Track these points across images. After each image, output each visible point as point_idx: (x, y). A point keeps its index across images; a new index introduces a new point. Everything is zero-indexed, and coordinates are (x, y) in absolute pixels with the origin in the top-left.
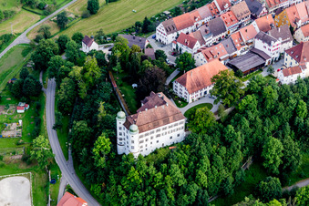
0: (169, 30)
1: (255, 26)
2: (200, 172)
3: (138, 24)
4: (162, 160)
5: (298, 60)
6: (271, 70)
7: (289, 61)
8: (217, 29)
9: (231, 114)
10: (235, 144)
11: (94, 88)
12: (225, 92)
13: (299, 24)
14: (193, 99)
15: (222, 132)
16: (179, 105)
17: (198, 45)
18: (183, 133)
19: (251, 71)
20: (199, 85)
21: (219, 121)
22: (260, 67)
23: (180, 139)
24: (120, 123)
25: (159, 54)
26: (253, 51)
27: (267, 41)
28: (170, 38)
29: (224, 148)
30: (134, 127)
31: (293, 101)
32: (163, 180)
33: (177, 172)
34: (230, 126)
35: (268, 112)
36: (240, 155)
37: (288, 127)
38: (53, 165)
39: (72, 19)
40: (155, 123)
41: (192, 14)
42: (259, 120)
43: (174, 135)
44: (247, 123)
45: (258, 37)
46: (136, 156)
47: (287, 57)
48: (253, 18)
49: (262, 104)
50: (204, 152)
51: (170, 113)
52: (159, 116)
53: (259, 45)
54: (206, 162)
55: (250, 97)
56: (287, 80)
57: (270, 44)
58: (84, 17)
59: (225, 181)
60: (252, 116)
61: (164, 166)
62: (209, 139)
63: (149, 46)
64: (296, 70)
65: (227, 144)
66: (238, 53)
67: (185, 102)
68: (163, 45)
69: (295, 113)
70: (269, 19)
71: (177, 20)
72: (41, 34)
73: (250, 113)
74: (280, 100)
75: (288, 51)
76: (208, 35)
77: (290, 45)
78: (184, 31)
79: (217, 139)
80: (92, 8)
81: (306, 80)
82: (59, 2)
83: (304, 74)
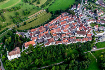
1: (44, 33)
6: (44, 43)
8: (38, 33)
9: (31, 53)
13: (54, 33)
17: (33, 36)
21: (28, 54)
22: (42, 42)
23: (20, 57)
26: (43, 39)
30: (8, 55)
31: (44, 51)
35: (38, 53)
36: (30, 61)
37: (43, 56)
39: (21, 26)
40: (13, 54)
41: (35, 29)
43: (18, 56)
44: (33, 55)
47: (48, 41)
48: (46, 31)
50: (22, 61)
51: (17, 52)
52: (14, 53)
56: (46, 46)
57: (45, 38)
58: (23, 25)
59: (26, 67)
61: (13, 63)
62: (24, 58)
63: (25, 35)
65: (28, 59)
66: (40, 38)
67: (25, 48)
69: (45, 53)
72: (13, 28)
74: (42, 51)
76: (36, 34)
77: (50, 38)
78: (32, 33)
79: (26, 58)
80: (25, 24)
81: (49, 46)
82: (20, 22)
83: (49, 45)
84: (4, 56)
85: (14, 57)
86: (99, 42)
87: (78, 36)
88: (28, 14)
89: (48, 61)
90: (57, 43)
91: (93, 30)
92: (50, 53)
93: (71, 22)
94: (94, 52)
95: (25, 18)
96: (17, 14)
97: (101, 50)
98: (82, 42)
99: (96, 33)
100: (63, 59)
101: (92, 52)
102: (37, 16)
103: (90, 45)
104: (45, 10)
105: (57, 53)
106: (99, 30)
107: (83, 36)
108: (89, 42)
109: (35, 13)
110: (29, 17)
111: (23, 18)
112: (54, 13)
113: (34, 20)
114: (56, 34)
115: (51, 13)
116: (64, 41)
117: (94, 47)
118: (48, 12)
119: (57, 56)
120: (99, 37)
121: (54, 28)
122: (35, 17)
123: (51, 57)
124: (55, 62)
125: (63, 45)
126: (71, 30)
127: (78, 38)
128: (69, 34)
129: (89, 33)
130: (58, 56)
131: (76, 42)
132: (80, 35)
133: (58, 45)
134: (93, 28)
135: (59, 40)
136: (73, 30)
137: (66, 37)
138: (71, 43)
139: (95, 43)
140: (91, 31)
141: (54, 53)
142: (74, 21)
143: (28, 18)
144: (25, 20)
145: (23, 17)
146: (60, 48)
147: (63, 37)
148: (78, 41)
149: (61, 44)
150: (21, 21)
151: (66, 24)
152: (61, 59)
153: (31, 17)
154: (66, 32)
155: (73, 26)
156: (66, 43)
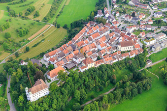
0: (47, 57)
1: (73, 54)
2: (53, 104)
4: (41, 102)
5: (85, 64)
6: (78, 68)
8: (62, 55)
10: (65, 94)
11: (21, 78)
13: (87, 52)
14: (53, 79)
15: (61, 90)
16: (48, 82)
17: (55, 61)
18: (48, 92)
19: (72, 68)
20: (54, 75)
21: (60, 86)
22: (75, 67)
23: (48, 94)
24: (27, 91)
25: (43, 65)
26: (73, 62)
27: (76, 58)
28: (48, 59)
29: (61, 95)
31: (84, 77)
32: (41, 109)
33: (46, 106)
34: (63, 88)
35: (75, 82)
36: (67, 96)
37: (82, 85)
39: (21, 54)
41: (54, 51)
42: (73, 85)
43: (45, 93)
44: (69, 86)
45: (74, 57)
46: (32, 101)
47: (83, 63)
48: (74, 50)
49: (74, 79)
50: (54, 97)
51: (43, 86)
53: (74, 60)
54: (55, 101)
55: (69, 78)
56: (82, 71)
58: (25, 52)
59: (62, 106)
60: (70, 84)
61: (41, 104)
62: (56, 93)
63: (41, 63)
64: (85, 67)
65: (62, 94)
66: (68, 62)
67: (50, 81)
68: (46, 61)
69: (85, 81)
70: (77, 51)
71: (50, 53)
72: (10, 60)
73: (70, 83)
74: (80, 77)
75: (83, 61)
76: (59, 58)
77: (84, 58)
79: (59, 93)
80: (27, 50)
81: (88, 70)
82: (17, 48)
83: (87, 68)
84: (21, 98)
85: (39, 95)
86: (152, 53)
87: (123, 49)
88: (27, 33)
89: (92, 93)
90: (97, 63)
91: (139, 39)
92: (91, 80)
93: (106, 34)
94: (150, 67)
95: (23, 41)
96: (7, 36)
97: (158, 64)
98: (131, 57)
99: (145, 42)
100: (111, 85)
101: (147, 68)
102: (43, 35)
103: (142, 59)
104: (52, 25)
105: (101, 77)
106: (147, 38)
107: (129, 49)
108: (141, 54)
109: (37, 31)
110: (29, 39)
111: (20, 42)
112: (69, 26)
113: (40, 42)
114: (91, 52)
115: (65, 27)
116: (106, 59)
117: (148, 61)
118: (58, 27)
119: (102, 83)
120: (151, 48)
121: (84, 45)
122: (40, 37)
123: (94, 85)
124: (102, 92)
125: (107, 65)
126: (110, 44)
127: (124, 52)
128: (110, 48)
129: (137, 44)
130: (104, 82)
131: (124, 58)
132: (126, 47)
133: (100, 66)
134: (139, 37)
135: (98, 59)
136: (113, 43)
137: (107, 54)
138: (117, 60)
139: (148, 56)
140: (137, 41)
141: (97, 78)
142: (109, 32)
143: (29, 41)
144: (25, 44)
145: (20, 40)
146: (104, 70)
147: (103, 54)
148: (125, 56)
149: (104, 63)
150: (19, 46)
151: (99, 37)
152: (109, 86)
153: (33, 39)
154: (104, 47)
155: (111, 38)
156: (110, 61)
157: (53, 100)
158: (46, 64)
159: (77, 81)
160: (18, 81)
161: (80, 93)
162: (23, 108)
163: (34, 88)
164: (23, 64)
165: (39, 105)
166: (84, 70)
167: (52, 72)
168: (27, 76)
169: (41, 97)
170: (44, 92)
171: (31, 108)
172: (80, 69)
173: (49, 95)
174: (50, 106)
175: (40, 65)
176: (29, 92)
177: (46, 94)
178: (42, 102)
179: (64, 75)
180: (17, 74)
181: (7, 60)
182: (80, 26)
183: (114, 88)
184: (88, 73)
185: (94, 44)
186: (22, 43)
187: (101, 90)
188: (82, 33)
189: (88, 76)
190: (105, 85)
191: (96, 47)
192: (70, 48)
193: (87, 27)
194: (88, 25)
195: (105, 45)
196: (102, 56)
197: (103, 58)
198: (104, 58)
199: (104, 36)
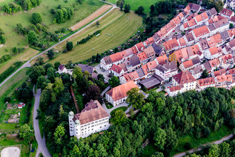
0: (107, 62)
1: (156, 61)
2: (115, 148)
3: (94, 57)
4: (94, 141)
5: (179, 82)
6: (164, 88)
7: (174, 82)
8: (135, 62)
9: (138, 114)
10: (137, 132)
11: (61, 95)
12: (133, 101)
13: (183, 60)
14: (116, 104)
15: (131, 125)
16: (108, 108)
17: (123, 72)
18: (108, 125)
19: (152, 88)
20: (120, 96)
21: (129, 118)
22: (157, 86)
24: (71, 118)
25: (100, 77)
26: (155, 76)
27: (162, 70)
28: (108, 67)
29: (131, 134)
30: (78, 121)
31: (174, 107)
32: (93, 153)
33: (102, 148)
34: (136, 121)
35: (158, 112)
36: (141, 138)
37: (171, 122)
38: (33, 141)
39: (57, 53)
40: (91, 119)
42: (153, 118)
43: (103, 125)
44: (146, 119)
45: (157, 68)
46: (79, 138)
47: (173, 80)
48: (157, 56)
49: (156, 108)
50: (119, 136)
51: (100, 113)
52: (94, 115)
53: (158, 72)
54: (120, 143)
55: (148, 104)
56: (172, 94)
57: (163, 72)
58: (64, 52)
59: (131, 154)
60: (149, 116)
61: (95, 144)
62: (122, 128)
63: (95, 72)
64: (178, 88)
66: (146, 77)
67: (111, 106)
68: (104, 70)
69: (175, 114)
70: (164, 57)
71: (112, 57)
72: (38, 62)
73: (148, 113)
74: (167, 106)
75: (174, 77)
76: (129, 66)
77: (176, 72)
78: (116, 63)
79: (128, 129)
80: (69, 47)
81: (183, 94)
82: (50, 43)
83: (182, 91)
84: (60, 129)
85: (91, 128)
88: (69, 18)
89: (187, 139)
90: (201, 83)
92: (188, 114)
95: (63, 31)
96: (35, 20)
100: (226, 129)
102: (98, 24)
104: (115, 7)
105: (207, 111)
109: (88, 15)
110: (73, 28)
111: (56, 32)
112: (147, 11)
113: (92, 36)
114: (190, 62)
115: (140, 12)
116: (220, 77)
118: (127, 10)
119: (208, 122)
121: (176, 48)
122: (93, 26)
123: (193, 124)
124: (206, 140)
125: (221, 89)
126: (228, 50)
128: (230, 57)
130: (211, 121)
133: (207, 90)
135: (204, 75)
137: (221, 68)
141: (199, 111)
143: (72, 32)
144: (65, 37)
145: (57, 30)
146: (214, 98)
147: (213, 68)
149: (214, 85)
150: (55, 39)
151: (206, 35)
152: (222, 131)
153: (79, 29)
154: (217, 55)
155: (232, 38)
156: (228, 83)
157: (117, 140)
158: (105, 75)
159: (162, 113)
160: (54, 99)
161: (165, 135)
162: (62, 148)
163: (84, 114)
164: (63, 72)
165: (91, 145)
166: (176, 93)
167: (116, 90)
168: (70, 92)
169: (94, 132)
170: (101, 125)
171: (76, 149)
172: (167, 90)
173: (109, 130)
174: (110, 151)
175: (94, 76)
176: (74, 119)
177: (103, 128)
178: (96, 142)
179: (139, 97)
180: (54, 86)
181: (33, 63)
182: (168, 12)
183: (231, 136)
184: (183, 99)
185: (197, 47)
186: (60, 35)
187: (205, 135)
188: (174, 25)
189: (182, 106)
190: (213, 127)
191: (200, 53)
192: (150, 50)
193: (185, 14)
194: (186, 10)
195: (220, 51)
196: (212, 70)
197: (213, 74)
198: (216, 75)
199: (217, 33)
